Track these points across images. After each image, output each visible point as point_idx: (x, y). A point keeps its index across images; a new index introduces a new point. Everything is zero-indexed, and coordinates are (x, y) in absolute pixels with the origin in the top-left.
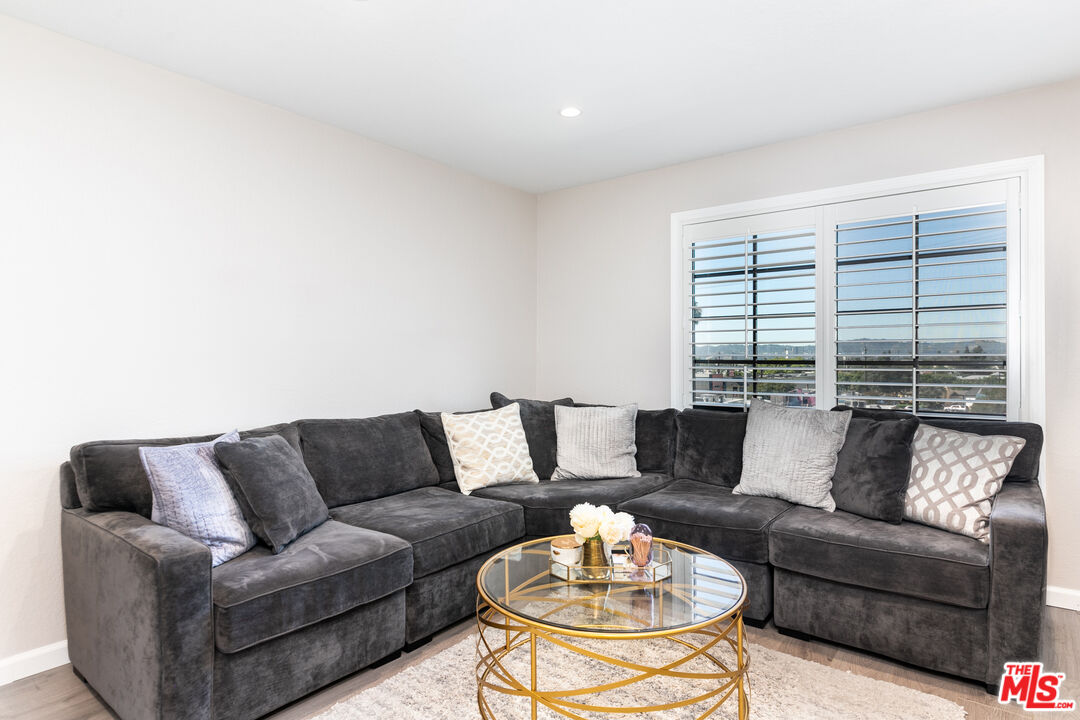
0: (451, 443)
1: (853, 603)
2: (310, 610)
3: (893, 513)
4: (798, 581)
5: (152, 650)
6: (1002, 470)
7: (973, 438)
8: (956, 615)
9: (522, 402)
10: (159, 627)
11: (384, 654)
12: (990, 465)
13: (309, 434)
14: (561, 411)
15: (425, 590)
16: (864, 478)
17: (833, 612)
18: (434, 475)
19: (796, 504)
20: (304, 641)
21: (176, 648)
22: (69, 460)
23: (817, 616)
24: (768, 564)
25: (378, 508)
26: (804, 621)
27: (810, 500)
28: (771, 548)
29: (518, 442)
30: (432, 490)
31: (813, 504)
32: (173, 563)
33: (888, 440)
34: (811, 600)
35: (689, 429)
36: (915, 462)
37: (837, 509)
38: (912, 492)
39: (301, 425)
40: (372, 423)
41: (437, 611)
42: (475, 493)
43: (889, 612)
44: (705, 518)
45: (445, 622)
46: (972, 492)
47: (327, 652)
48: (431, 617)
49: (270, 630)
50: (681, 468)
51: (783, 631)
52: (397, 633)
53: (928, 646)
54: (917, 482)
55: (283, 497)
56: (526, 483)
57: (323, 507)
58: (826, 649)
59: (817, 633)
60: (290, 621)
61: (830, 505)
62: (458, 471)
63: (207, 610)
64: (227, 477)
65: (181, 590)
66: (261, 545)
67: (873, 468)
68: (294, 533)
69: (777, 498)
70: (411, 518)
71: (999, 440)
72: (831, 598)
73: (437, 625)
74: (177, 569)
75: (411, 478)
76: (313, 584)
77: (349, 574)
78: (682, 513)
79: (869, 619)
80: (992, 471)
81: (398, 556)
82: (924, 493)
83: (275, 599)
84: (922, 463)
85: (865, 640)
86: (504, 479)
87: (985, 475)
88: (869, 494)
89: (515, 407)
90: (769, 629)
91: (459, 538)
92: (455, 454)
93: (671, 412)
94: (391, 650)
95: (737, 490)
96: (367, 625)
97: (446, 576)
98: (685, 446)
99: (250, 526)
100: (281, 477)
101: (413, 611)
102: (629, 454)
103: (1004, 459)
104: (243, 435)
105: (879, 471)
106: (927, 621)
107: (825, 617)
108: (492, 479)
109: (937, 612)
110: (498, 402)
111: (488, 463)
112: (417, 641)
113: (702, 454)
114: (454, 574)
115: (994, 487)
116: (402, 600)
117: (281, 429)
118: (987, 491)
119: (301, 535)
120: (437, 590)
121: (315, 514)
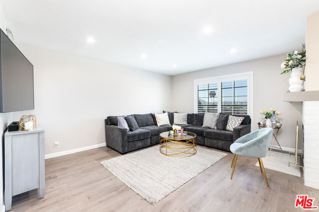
0: (156, 118)
1: (215, 141)
2: (138, 138)
3: (225, 129)
4: (208, 138)
5: (121, 140)
6: (240, 122)
7: (237, 117)
8: (229, 142)
9: (168, 112)
10: (122, 137)
11: (147, 146)
12: (238, 121)
13: (135, 116)
14: (175, 114)
15: (153, 138)
16: (220, 124)
17: (213, 143)
18: (154, 123)
19: (211, 128)
20: (137, 142)
21: (124, 140)
22: (107, 119)
23: (211, 144)
24: (204, 136)
25: (145, 127)
26: (209, 144)
27: (213, 127)
28: (204, 134)
29: (167, 118)
30: (153, 126)
31: (213, 128)
32: (123, 130)
33: (224, 118)
34: (210, 141)
35: (196, 117)
36: (228, 121)
37: (217, 129)
38: (227, 126)
39: (134, 115)
40: (144, 115)
41: (154, 141)
42: (160, 126)
43: (220, 142)
44: (195, 129)
45: (155, 143)
46: (235, 125)
47: (140, 144)
48: (153, 142)
49: (134, 139)
50: (194, 123)
51: (206, 146)
52: (149, 144)
53: (225, 147)
54: (228, 124)
55: (133, 124)
56: (168, 125)
57: (138, 127)
58: (212, 149)
59: (211, 146)
60: (136, 139)
61: (216, 128)
62: (157, 123)
63: (127, 136)
64: (126, 121)
65: (124, 133)
66: (131, 130)
67: (222, 122)
68: (135, 129)
69: (208, 127)
70: (151, 129)
71: (241, 118)
72: (212, 141)
73: (154, 143)
74: (124, 130)
75: (150, 124)
76: (138, 134)
77: (143, 134)
78: (192, 129)
79: (217, 144)
80: (239, 122)
81: (149, 132)
82: (229, 126)
83: (134, 136)
84: (229, 121)
85: (217, 147)
86: (165, 124)
87: (237, 123)
88: (221, 126)
89: (167, 113)
90: (205, 146)
91: (157, 131)
92: (157, 120)
93: (193, 114)
94: (148, 145)
95: (202, 126)
96: (145, 141)
97: (156, 136)
98: (195, 120)
99: (129, 128)
100: (133, 122)
101: (151, 141)
102: (186, 121)
103: (241, 120)
104: (128, 116)
105: (223, 123)
106: (225, 143)
107: (212, 144)
108: (163, 124)
109: (226, 142)
110: (164, 112)
111: (162, 122)
112: (152, 145)
113: (198, 121)
114: (157, 136)
115: (239, 125)
116: (149, 139)
117: (132, 115)
118: (237, 125)
119: (136, 129)
120: (154, 138)
121: (137, 127)
